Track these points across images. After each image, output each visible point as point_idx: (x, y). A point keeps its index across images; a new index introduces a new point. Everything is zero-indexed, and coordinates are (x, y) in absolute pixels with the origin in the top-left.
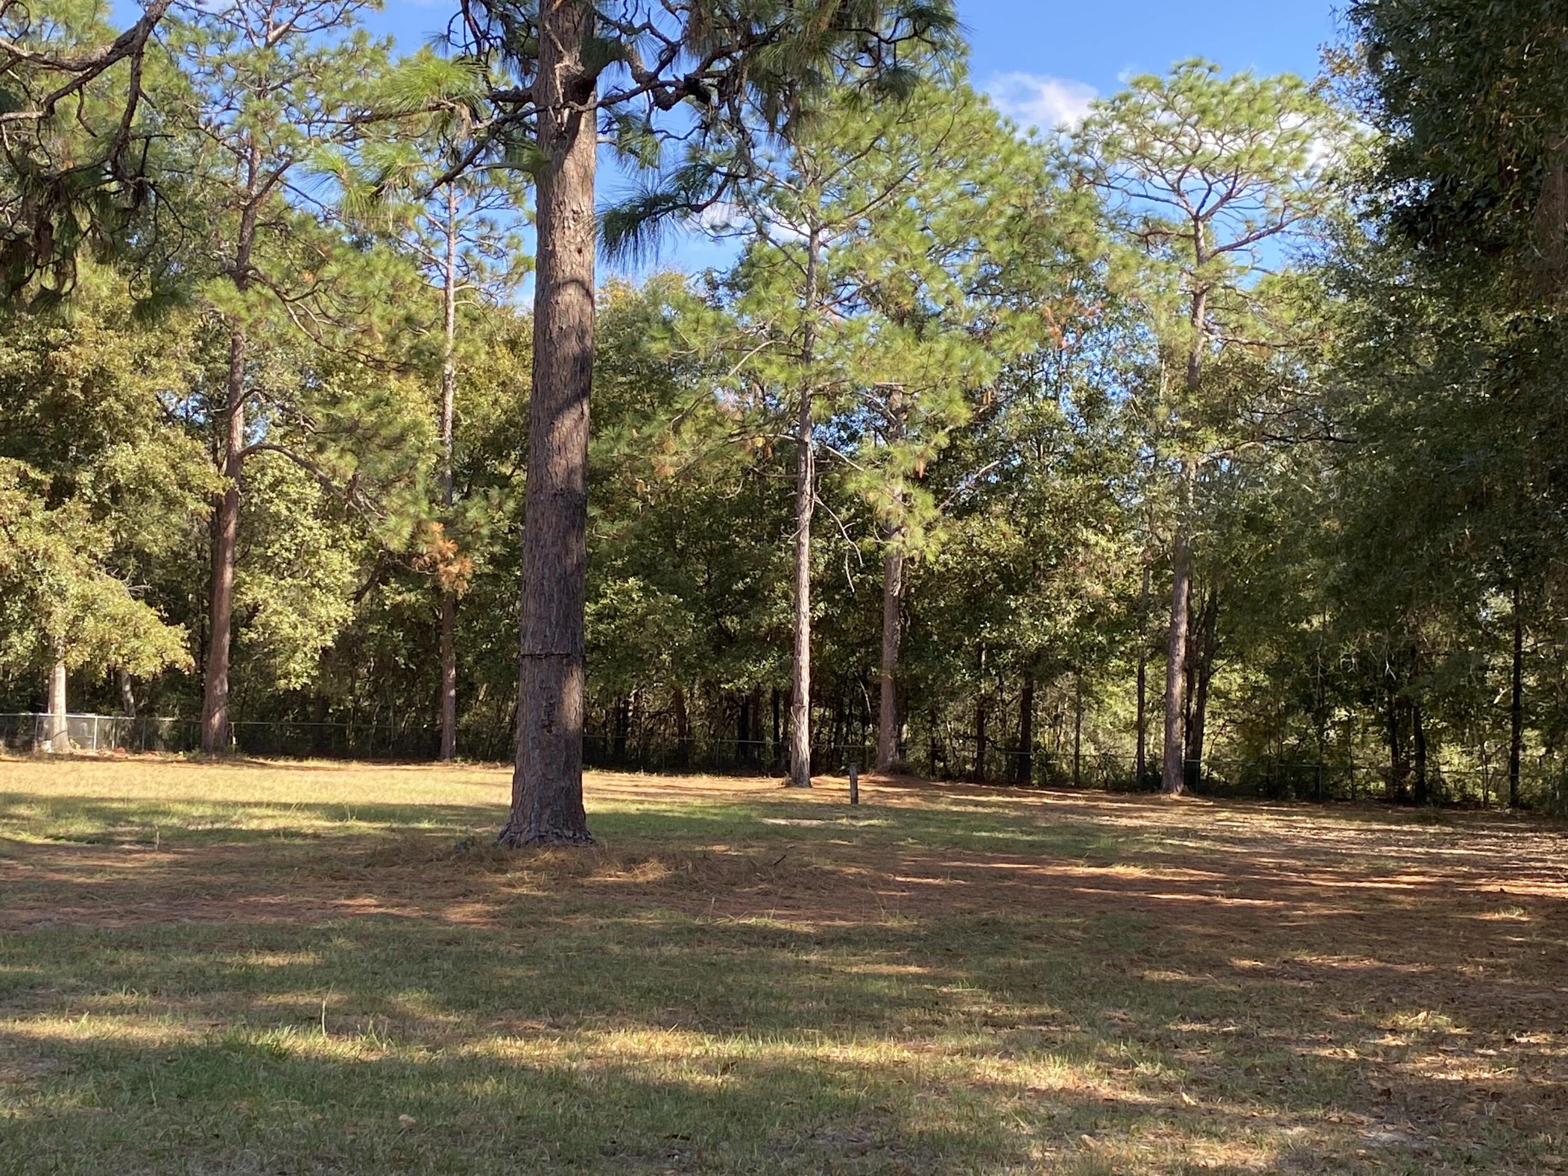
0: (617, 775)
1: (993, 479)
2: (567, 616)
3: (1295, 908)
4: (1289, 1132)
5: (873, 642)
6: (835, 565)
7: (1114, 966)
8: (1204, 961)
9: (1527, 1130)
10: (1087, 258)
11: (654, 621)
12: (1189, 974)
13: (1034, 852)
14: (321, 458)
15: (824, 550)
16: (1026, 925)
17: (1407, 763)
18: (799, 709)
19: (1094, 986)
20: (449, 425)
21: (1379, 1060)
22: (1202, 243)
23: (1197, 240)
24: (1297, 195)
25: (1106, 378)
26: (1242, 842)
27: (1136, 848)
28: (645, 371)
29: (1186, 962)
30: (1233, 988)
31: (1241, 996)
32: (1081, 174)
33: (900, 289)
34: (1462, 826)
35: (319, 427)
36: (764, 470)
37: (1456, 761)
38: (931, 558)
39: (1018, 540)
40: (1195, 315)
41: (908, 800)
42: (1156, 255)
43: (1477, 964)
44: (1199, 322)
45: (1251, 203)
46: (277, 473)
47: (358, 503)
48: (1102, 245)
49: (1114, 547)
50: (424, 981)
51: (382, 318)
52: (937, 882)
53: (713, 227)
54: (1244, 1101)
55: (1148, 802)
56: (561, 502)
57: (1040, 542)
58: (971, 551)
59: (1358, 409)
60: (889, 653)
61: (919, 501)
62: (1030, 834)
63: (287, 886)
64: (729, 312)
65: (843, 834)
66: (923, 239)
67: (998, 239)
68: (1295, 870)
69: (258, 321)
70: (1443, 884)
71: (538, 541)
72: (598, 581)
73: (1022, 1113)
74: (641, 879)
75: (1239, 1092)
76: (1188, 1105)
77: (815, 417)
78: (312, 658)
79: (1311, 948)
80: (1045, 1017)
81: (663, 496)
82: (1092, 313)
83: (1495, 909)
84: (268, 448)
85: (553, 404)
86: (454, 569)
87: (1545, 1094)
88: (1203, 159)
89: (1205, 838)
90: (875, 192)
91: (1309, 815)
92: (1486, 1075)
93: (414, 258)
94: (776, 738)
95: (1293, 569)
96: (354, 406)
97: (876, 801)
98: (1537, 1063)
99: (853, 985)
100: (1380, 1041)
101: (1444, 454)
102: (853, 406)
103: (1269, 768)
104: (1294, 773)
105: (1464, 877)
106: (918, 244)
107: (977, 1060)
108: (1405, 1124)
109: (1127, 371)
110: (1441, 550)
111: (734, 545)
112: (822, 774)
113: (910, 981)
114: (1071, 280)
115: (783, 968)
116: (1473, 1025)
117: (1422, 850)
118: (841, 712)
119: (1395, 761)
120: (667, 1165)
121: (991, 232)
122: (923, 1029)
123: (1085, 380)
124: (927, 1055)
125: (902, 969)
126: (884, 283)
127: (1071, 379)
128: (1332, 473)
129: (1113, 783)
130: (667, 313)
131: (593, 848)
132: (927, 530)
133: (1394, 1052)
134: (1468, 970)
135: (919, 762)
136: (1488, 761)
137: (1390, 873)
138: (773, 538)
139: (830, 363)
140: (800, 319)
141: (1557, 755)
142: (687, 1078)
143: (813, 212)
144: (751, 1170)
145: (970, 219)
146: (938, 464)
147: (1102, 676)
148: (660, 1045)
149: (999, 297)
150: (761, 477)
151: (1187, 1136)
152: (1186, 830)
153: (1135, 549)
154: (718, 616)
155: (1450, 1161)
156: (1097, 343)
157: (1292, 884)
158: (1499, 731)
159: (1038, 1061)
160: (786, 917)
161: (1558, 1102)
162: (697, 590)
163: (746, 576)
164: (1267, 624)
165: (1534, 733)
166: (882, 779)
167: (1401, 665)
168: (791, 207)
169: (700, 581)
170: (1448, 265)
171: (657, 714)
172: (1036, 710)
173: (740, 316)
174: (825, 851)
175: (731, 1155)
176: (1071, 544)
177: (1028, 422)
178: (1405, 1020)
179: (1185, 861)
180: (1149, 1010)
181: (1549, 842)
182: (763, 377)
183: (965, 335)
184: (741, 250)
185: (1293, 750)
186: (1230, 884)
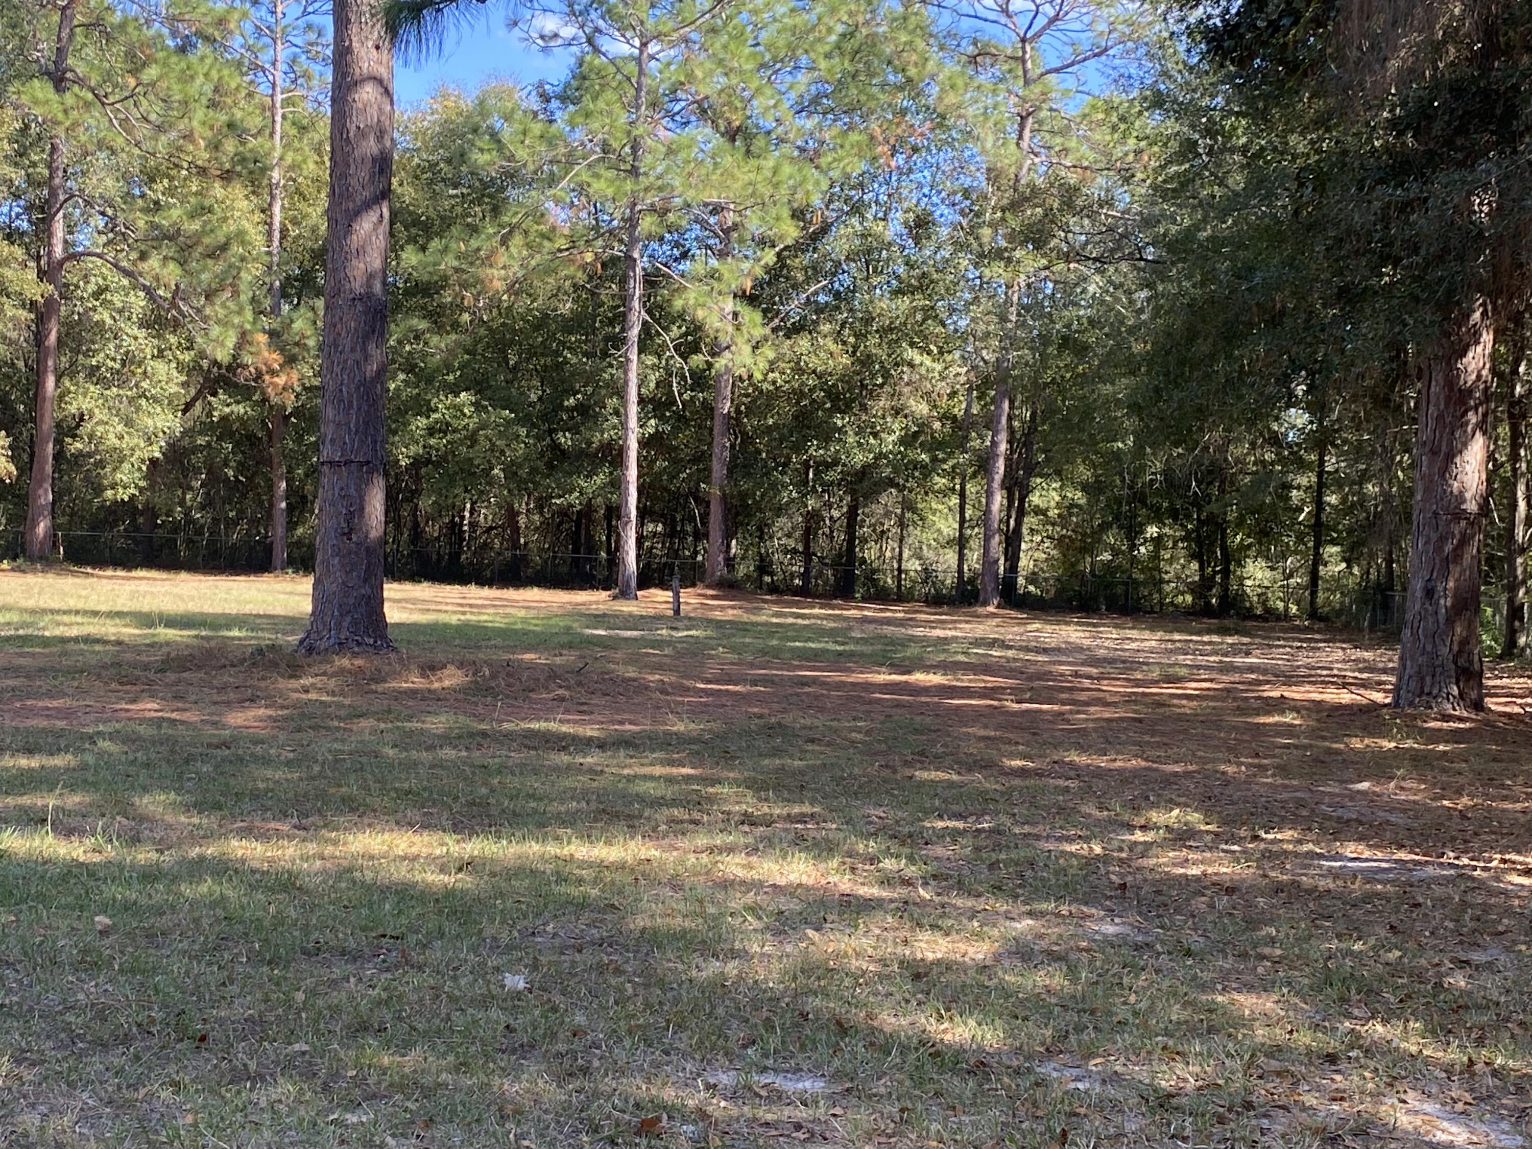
0: (449, 588)
1: (822, 298)
2: (366, 423)
3: (1078, 712)
4: (1018, 926)
5: (702, 458)
6: (664, 384)
7: (887, 766)
8: (975, 762)
9: (1252, 924)
10: (916, 78)
11: (487, 437)
12: (959, 773)
13: (839, 661)
14: (144, 266)
15: (655, 367)
16: (810, 729)
17: (1213, 577)
18: (627, 523)
19: (860, 787)
20: (277, 235)
21: (1124, 855)
22: (1029, 65)
23: (1024, 62)
24: (1121, 19)
25: (935, 199)
26: (1045, 651)
27: (942, 657)
28: (477, 184)
29: (958, 762)
30: (998, 787)
31: (1003, 794)
33: (730, 104)
34: (1260, 636)
35: (140, 235)
36: (596, 287)
37: (1259, 575)
38: (758, 376)
39: (846, 360)
40: (1020, 137)
41: (731, 612)
42: (983, 79)
43: (1242, 764)
44: (1025, 144)
45: (1077, 26)
46: (101, 282)
47: (180, 312)
48: (931, 65)
49: (938, 367)
50: (177, 784)
51: (204, 123)
52: (738, 688)
53: (542, 37)
54: (979, 895)
55: (966, 615)
56: (360, 307)
57: (866, 361)
58: (799, 370)
59: (1167, 230)
60: (718, 470)
61: (747, 318)
62: (843, 644)
63: (70, 691)
64: (561, 124)
65: (659, 644)
66: (753, 55)
67: (828, 56)
68: (1088, 677)
69: (75, 124)
70: (1228, 690)
71: (336, 346)
72: (429, 397)
73: (752, 909)
74: (436, 685)
75: (976, 886)
76: (923, 900)
77: (646, 232)
78: (140, 469)
79: (1082, 749)
80: (804, 815)
81: (495, 311)
82: (922, 135)
83: (1268, 713)
84: (89, 254)
85: (351, 205)
86: (281, 380)
87: (1278, 888)
89: (1010, 647)
90: (707, 6)
91: (1116, 626)
92: (1225, 870)
93: (239, 64)
94: (609, 552)
95: (1107, 389)
96: (175, 213)
97: (699, 614)
98: (1277, 858)
99: (620, 785)
100: (1128, 837)
101: (1244, 273)
102: (684, 223)
103: (1083, 583)
104: (1106, 587)
105: (1250, 683)
106: (747, 59)
107: (724, 857)
108: (1134, 918)
109: (955, 193)
110: (1236, 367)
111: (566, 362)
112: (648, 588)
113: (678, 782)
114: (902, 100)
115: (554, 770)
116: (1224, 822)
117: (1217, 659)
118: (673, 527)
119: (1202, 576)
120: (370, 965)
121: (822, 49)
122: (678, 828)
123: (914, 201)
124: (675, 853)
125: (675, 771)
126: (714, 99)
127: (900, 201)
128: (1144, 294)
129: (934, 597)
130: (499, 125)
131: (392, 656)
132: (755, 348)
133: (1140, 847)
134: (1231, 769)
135: (748, 576)
136: (1291, 576)
137: (1180, 679)
138: (605, 354)
139: (658, 178)
140: (629, 133)
141: (1356, 570)
142: (418, 878)
143: (642, 23)
144: (456, 969)
145: (799, 34)
146: (769, 283)
147: (926, 493)
148: (403, 846)
149: (830, 116)
150: (593, 294)
151: (912, 929)
152: (995, 640)
153: (959, 370)
154: (551, 432)
155: (1170, 953)
156: (927, 165)
157: (1083, 690)
158: (1301, 547)
159: (784, 858)
160: (575, 722)
161: (1290, 897)
162: (530, 405)
163: (578, 392)
164: (1081, 442)
165: (1335, 549)
166: (710, 592)
167: (1210, 483)
168: (621, 17)
169: (533, 397)
170: (1257, 87)
171: (491, 528)
172: (861, 527)
173: (573, 130)
174: (634, 660)
175: (439, 954)
176: (897, 364)
177: (858, 243)
178: (1156, 816)
179: (986, 669)
180: (910, 808)
181: (1340, 653)
182: (591, 191)
183: (796, 153)
184: (573, 61)
185: (1107, 565)
186: (1023, 691)
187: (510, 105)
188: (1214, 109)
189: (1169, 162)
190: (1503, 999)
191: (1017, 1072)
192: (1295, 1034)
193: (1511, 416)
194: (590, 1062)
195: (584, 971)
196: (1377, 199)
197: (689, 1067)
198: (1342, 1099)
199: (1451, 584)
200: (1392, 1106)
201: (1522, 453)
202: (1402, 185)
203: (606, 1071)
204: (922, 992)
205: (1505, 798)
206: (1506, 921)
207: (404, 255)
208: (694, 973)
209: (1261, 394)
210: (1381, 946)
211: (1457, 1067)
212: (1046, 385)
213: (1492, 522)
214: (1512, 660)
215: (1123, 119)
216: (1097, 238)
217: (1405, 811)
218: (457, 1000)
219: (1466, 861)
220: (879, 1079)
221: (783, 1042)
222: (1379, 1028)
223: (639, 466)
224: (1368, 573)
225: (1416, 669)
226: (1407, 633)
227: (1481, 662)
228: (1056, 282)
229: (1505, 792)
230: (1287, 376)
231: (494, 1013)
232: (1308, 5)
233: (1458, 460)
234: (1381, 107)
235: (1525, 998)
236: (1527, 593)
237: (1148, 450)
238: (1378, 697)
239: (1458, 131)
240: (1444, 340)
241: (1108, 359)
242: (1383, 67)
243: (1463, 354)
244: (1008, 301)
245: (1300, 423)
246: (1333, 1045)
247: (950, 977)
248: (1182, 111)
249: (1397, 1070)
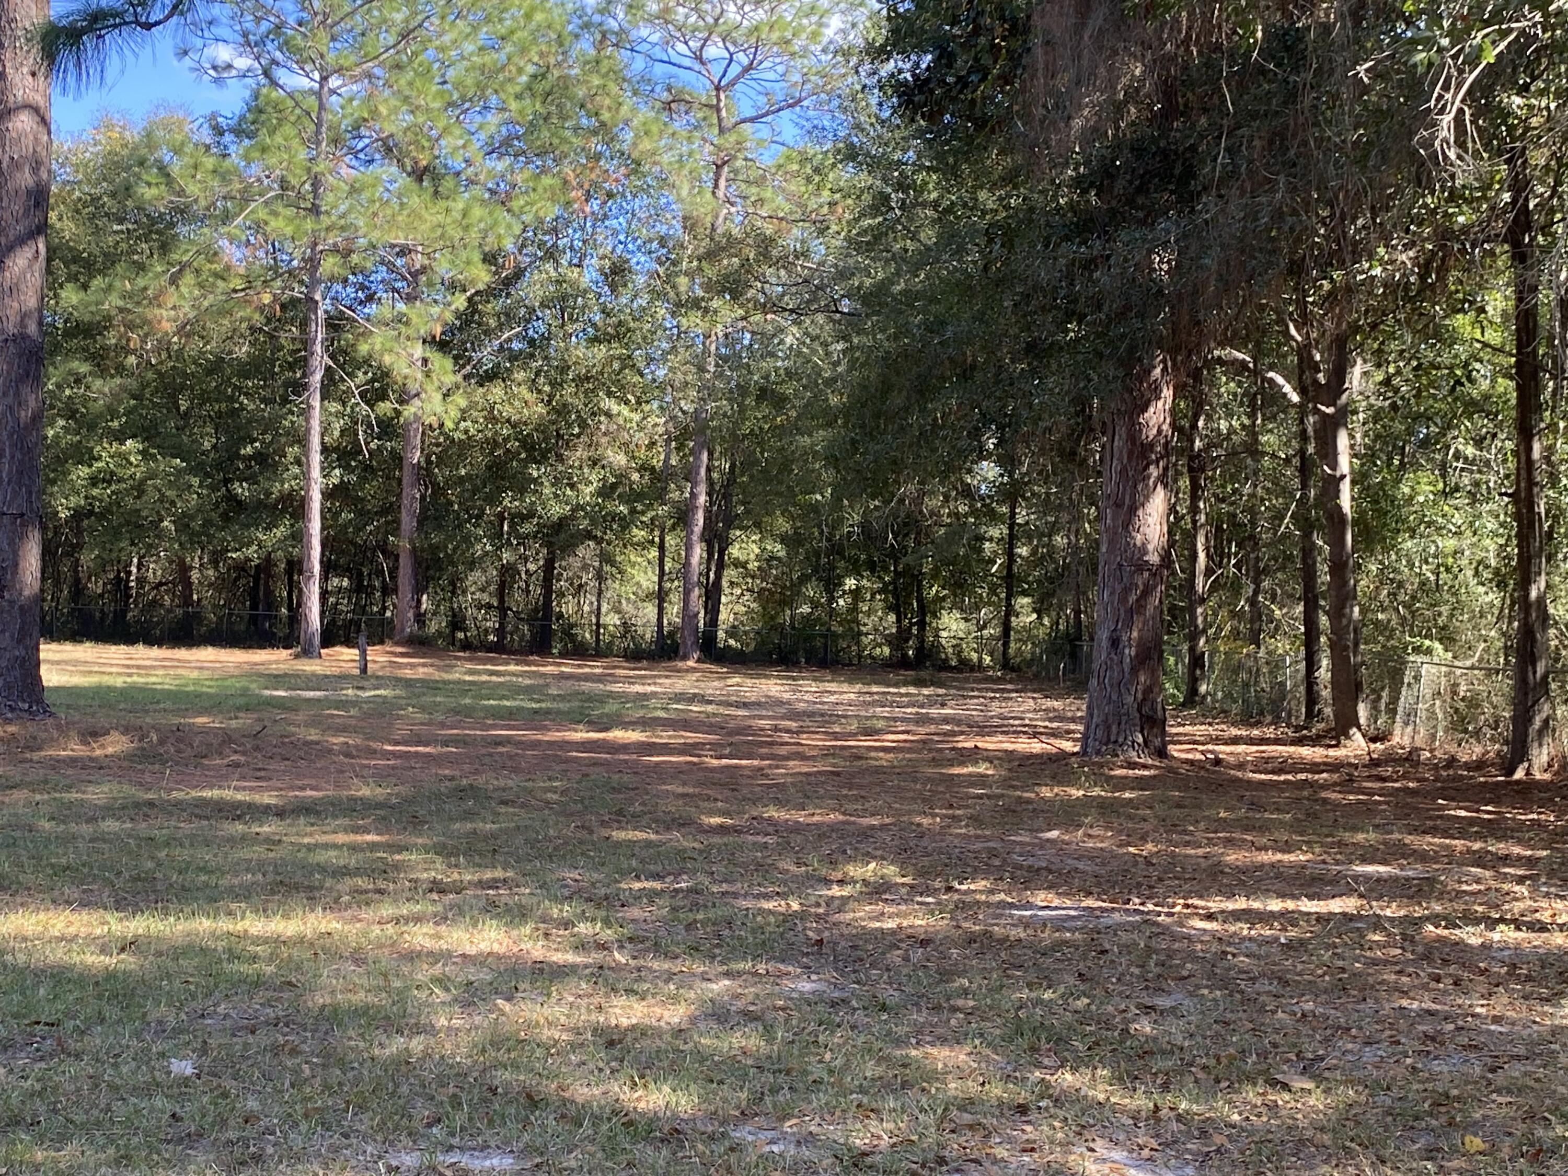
0: (113, 648)
1: (516, 346)
2: (20, 473)
3: (777, 767)
4: (714, 986)
5: (390, 510)
6: (349, 432)
7: (583, 827)
8: (673, 820)
9: (946, 975)
10: (609, 123)
11: (155, 487)
12: (657, 832)
13: (536, 719)
15: (338, 415)
16: (504, 790)
17: (910, 629)
18: (309, 578)
19: (555, 849)
21: (821, 911)
22: (724, 113)
23: (718, 110)
24: (815, 70)
25: (631, 246)
26: (745, 705)
27: (641, 713)
28: (144, 219)
29: (656, 821)
30: (696, 845)
31: (701, 852)
32: (604, 35)
33: (416, 142)
34: (955, 688)
36: (275, 330)
37: (954, 627)
38: (449, 425)
39: (541, 409)
40: (716, 186)
41: (421, 670)
42: (677, 126)
43: (937, 815)
44: (720, 193)
45: (771, 76)
48: (624, 109)
49: (637, 417)
52: (428, 750)
53: (214, 68)
54: (676, 957)
55: (666, 670)
56: (12, 349)
57: (562, 411)
58: (492, 418)
59: (862, 283)
60: (408, 522)
61: (437, 365)
62: (539, 701)
64: (235, 159)
65: (344, 704)
66: (440, 93)
67: (518, 97)
68: (788, 731)
70: (924, 742)
72: (92, 444)
73: (440, 981)
74: (98, 752)
75: (673, 948)
76: (618, 964)
77: (328, 273)
79: (780, 803)
80: (495, 880)
81: (164, 354)
82: (617, 180)
83: (962, 764)
87: (971, 939)
88: (725, 27)
89: (710, 702)
90: (391, 41)
91: (816, 679)
92: (920, 922)
94: (290, 608)
95: (806, 441)
97: (387, 672)
98: (970, 909)
99: (300, 855)
100: (825, 892)
101: (935, 326)
102: (369, 265)
103: (783, 636)
104: (805, 641)
105: (945, 734)
106: (434, 99)
107: (411, 927)
108: (831, 974)
109: (651, 241)
110: (930, 420)
111: (242, 408)
112: (333, 645)
113: (362, 850)
114: (596, 145)
115: (228, 841)
116: (922, 873)
117: (914, 710)
118: (360, 582)
119: (899, 628)
120: (23, 1055)
121: (511, 89)
122: (362, 898)
123: (609, 248)
124: (358, 925)
125: (359, 838)
126: (399, 136)
127: (595, 247)
128: (840, 346)
129: (632, 651)
130: (168, 158)
131: (50, 721)
132: (446, 395)
133: (837, 902)
134: (925, 821)
135: (439, 633)
136: (984, 627)
137: (877, 732)
138: (285, 401)
139: (340, 217)
140: (309, 170)
141: (1046, 621)
142: (77, 959)
143: (322, 56)
144: (117, 1056)
145: (489, 74)
146: (460, 329)
147: (625, 546)
148: (60, 926)
149: (522, 159)
150: (272, 337)
151: (607, 995)
152: (695, 695)
153: (657, 420)
154: (226, 481)
155: (865, 1008)
156: (622, 211)
157: (782, 744)
158: (994, 598)
159: (475, 925)
160: (251, 789)
161: (982, 946)
162: (203, 454)
163: (255, 440)
164: (779, 494)
165: (1026, 600)
166: (400, 650)
167: (907, 535)
168: (299, 49)
169: (207, 445)
170: (947, 142)
171: (161, 584)
172: (559, 580)
173: (248, 165)
174: (315, 722)
175: (98, 1041)
176: (594, 414)
177: (552, 289)
178: (855, 871)
179: (685, 724)
180: (605, 869)
181: (1031, 702)
182: (268, 229)
183: (487, 196)
184: (247, 94)
185: (806, 618)
186: (722, 746)
187: (179, 137)
188: (906, 164)
189: (862, 215)
190: (1186, 1044)
191: (712, 1138)
192: (987, 1086)
193: (1191, 470)
194: (262, 1149)
195: (258, 1053)
196: (1062, 256)
197: (369, 1149)
198: (1033, 1150)
199: (1135, 634)
200: (1081, 1155)
201: (1202, 505)
202: (1085, 243)
203: (281, 1158)
204: (616, 1059)
205: (1187, 844)
206: (1189, 966)
207: (63, 294)
208: (377, 1052)
209: (953, 447)
210: (1070, 994)
211: (1143, 1113)
212: (745, 436)
213: (1174, 573)
214: (1193, 708)
215: (817, 170)
216: (794, 289)
217: (1092, 859)
218: (117, 1088)
219: (1150, 907)
220: (570, 1152)
221: (470, 1119)
222: (1068, 1076)
223: (323, 518)
224: (1058, 623)
225: (1102, 717)
226: (1094, 682)
227: (1164, 710)
228: (753, 333)
229: (1187, 838)
230: (977, 429)
231: (159, 1102)
232: (995, 62)
233: (1140, 512)
234: (1066, 165)
235: (1208, 1041)
236: (1207, 642)
237: (846, 502)
238: (1068, 746)
239: (1139, 190)
240: (1126, 396)
241: (807, 411)
242: (1068, 125)
243: (1145, 409)
244: (706, 351)
245: (991, 475)
246: (1023, 1096)
247: (645, 1043)
248: (874, 164)
249: (1085, 1118)
